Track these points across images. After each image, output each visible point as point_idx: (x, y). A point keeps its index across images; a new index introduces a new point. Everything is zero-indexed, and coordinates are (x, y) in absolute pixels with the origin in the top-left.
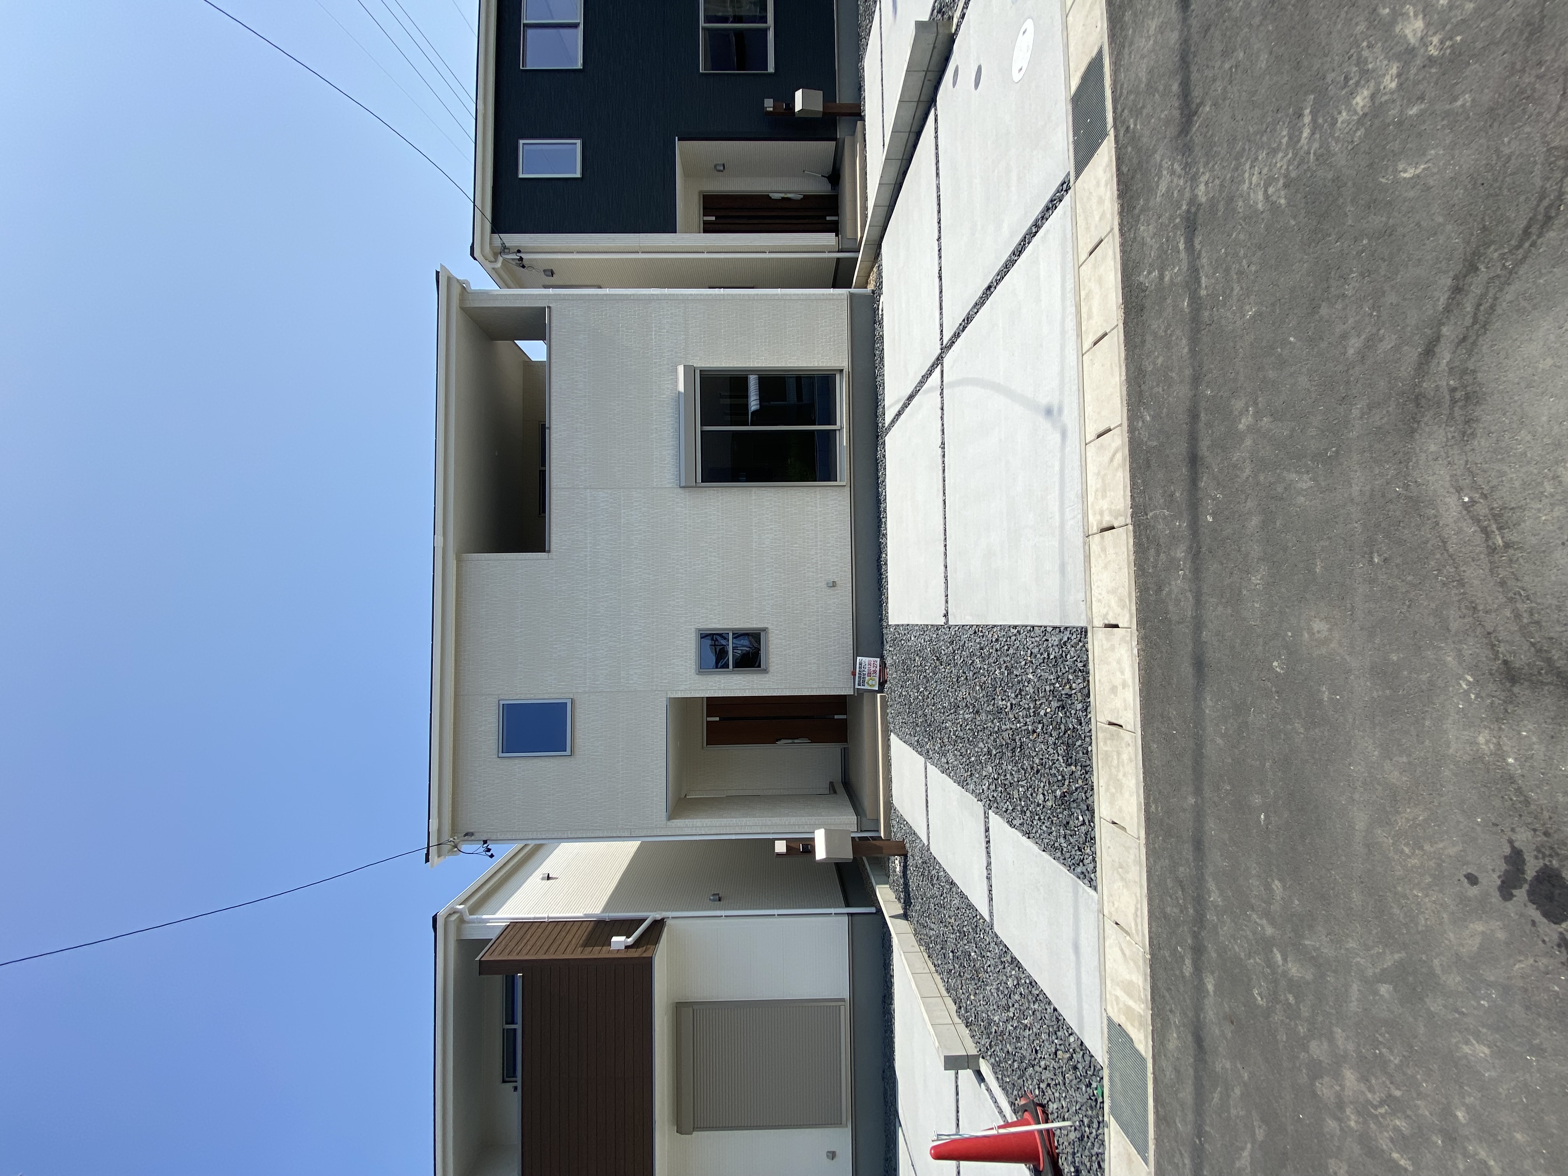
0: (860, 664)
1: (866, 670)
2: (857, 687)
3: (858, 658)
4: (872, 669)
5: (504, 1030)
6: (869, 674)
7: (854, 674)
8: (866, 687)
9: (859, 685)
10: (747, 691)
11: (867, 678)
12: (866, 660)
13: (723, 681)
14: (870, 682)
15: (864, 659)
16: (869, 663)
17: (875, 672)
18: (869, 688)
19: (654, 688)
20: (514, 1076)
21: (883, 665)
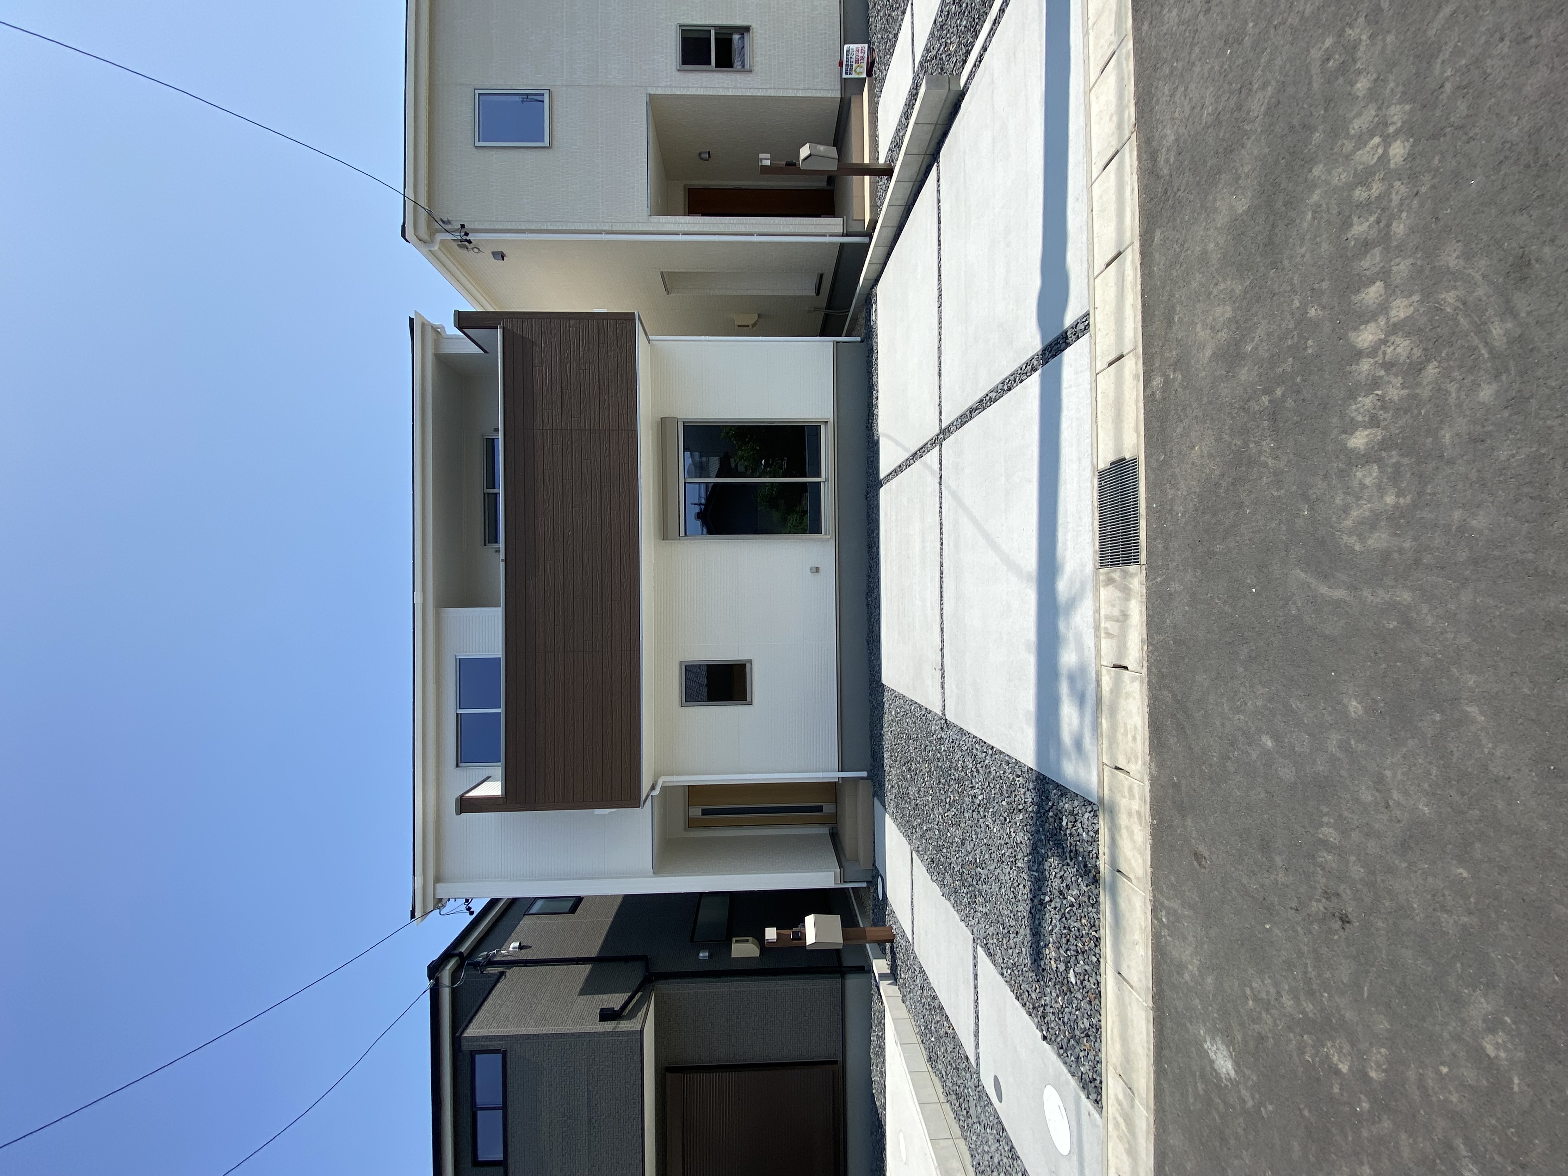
0: (848, 51)
1: (854, 57)
2: (844, 76)
3: (846, 46)
4: (860, 55)
5: (484, 494)
6: (857, 61)
7: (841, 64)
8: (854, 76)
9: (846, 74)
10: (730, 90)
11: (855, 65)
12: (853, 47)
13: (705, 79)
14: (858, 70)
15: (852, 46)
16: (858, 49)
17: (863, 58)
18: (857, 76)
19: (634, 84)
20: (496, 541)
21: (871, 50)
